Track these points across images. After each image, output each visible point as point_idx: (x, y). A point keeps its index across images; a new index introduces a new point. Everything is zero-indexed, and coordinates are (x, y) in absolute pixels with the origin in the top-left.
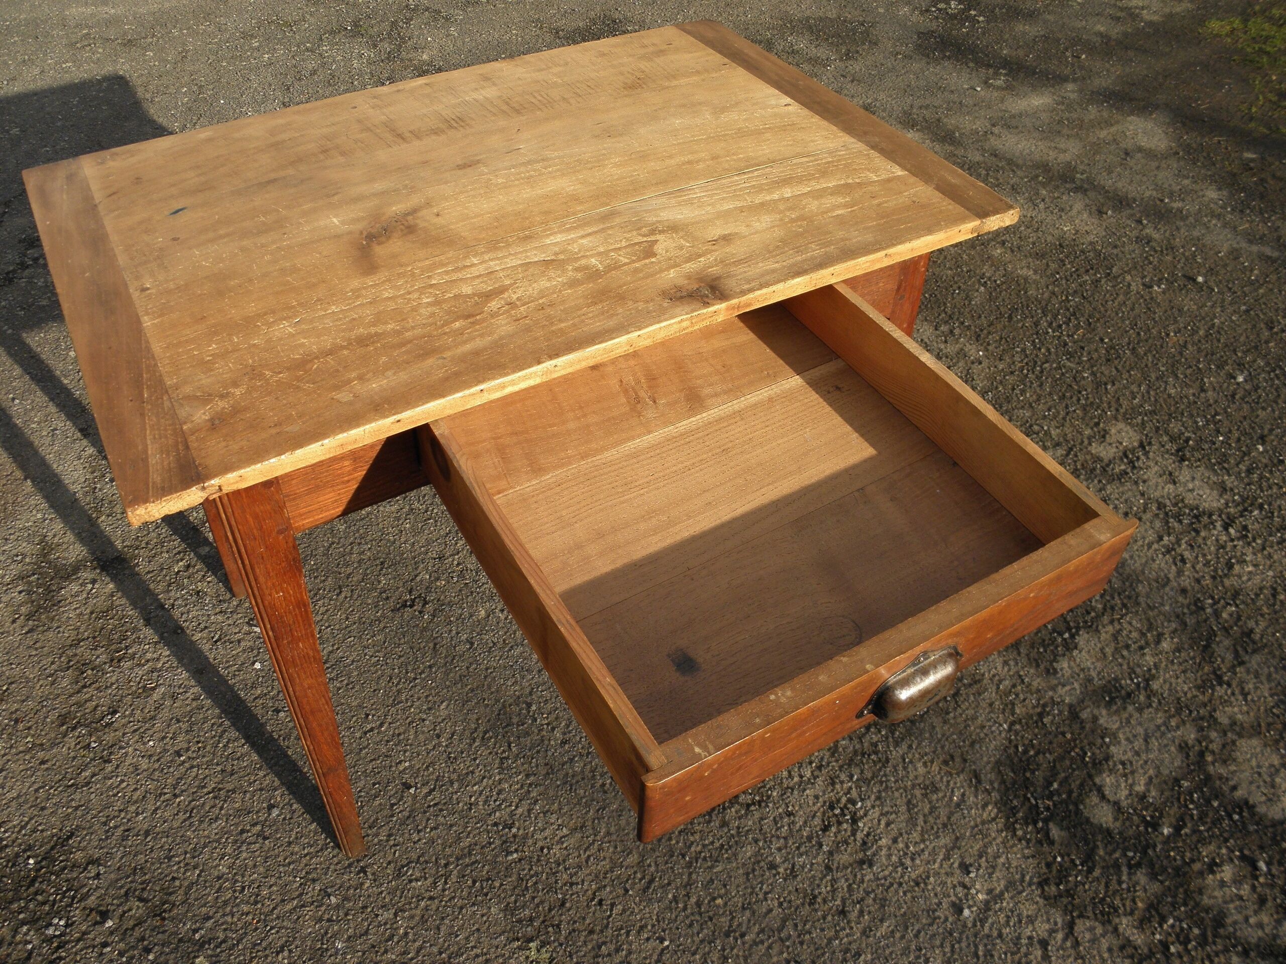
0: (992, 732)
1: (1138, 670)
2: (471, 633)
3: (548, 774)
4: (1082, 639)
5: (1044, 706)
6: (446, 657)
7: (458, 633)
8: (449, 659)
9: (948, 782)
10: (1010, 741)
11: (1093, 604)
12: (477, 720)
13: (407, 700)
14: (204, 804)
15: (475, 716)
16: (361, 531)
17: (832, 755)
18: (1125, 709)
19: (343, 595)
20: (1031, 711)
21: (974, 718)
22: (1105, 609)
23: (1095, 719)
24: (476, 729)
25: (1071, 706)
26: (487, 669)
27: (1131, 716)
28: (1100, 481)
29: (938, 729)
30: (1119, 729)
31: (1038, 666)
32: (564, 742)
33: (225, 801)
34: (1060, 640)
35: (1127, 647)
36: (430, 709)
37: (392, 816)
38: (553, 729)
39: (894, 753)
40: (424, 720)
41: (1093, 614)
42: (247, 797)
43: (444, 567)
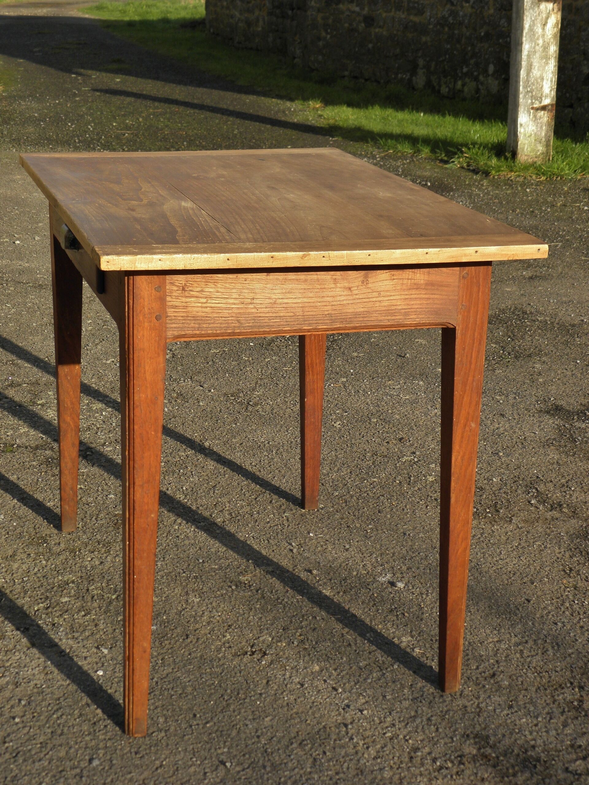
2: (303, 678)
3: (357, 775)
6: (277, 690)
7: (290, 677)
8: (280, 692)
12: (298, 732)
13: (234, 711)
14: (30, 750)
15: (296, 730)
16: (214, 604)
19: (189, 640)
24: (295, 737)
26: (313, 703)
32: (377, 757)
33: (51, 750)
36: (254, 719)
37: (205, 779)
40: (247, 725)
42: (72, 750)
43: (287, 635)
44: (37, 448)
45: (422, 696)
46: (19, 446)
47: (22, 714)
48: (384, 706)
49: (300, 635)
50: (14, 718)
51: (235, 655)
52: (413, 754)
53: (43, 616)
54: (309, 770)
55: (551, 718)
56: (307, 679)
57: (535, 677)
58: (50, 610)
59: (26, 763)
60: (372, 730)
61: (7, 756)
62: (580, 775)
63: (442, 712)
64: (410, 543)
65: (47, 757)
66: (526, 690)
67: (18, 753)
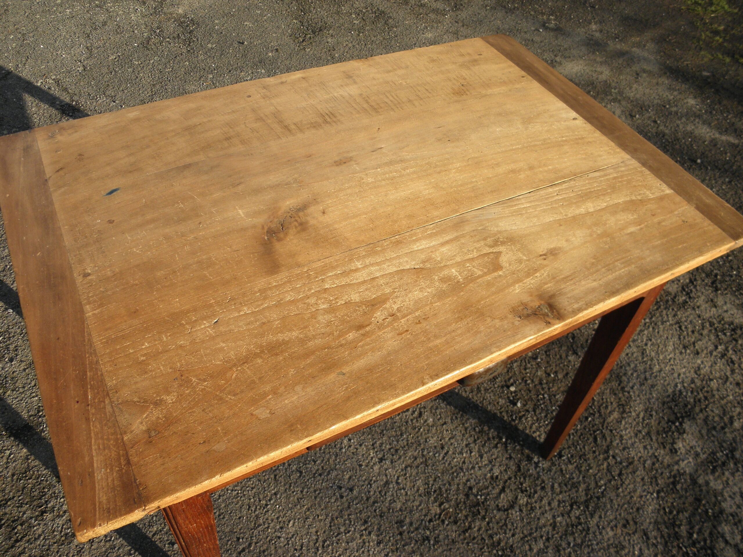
0: (648, 500)
1: (724, 445)
2: (298, 464)
4: (687, 425)
5: (675, 477)
6: (285, 485)
8: (287, 486)
9: (629, 540)
10: (660, 505)
11: (688, 399)
12: (317, 532)
13: (264, 523)
15: (314, 530)
17: (554, 529)
18: (723, 474)
20: (667, 481)
21: (635, 491)
22: (695, 402)
23: (707, 483)
24: (317, 540)
25: (691, 475)
26: (315, 491)
27: (728, 479)
28: (673, 309)
29: (614, 501)
30: (723, 489)
31: (664, 447)
32: (379, 543)
34: (673, 427)
35: (714, 428)
36: (282, 528)
38: (370, 533)
39: (591, 522)
40: (279, 537)
41: (689, 407)
52: (400, 529)
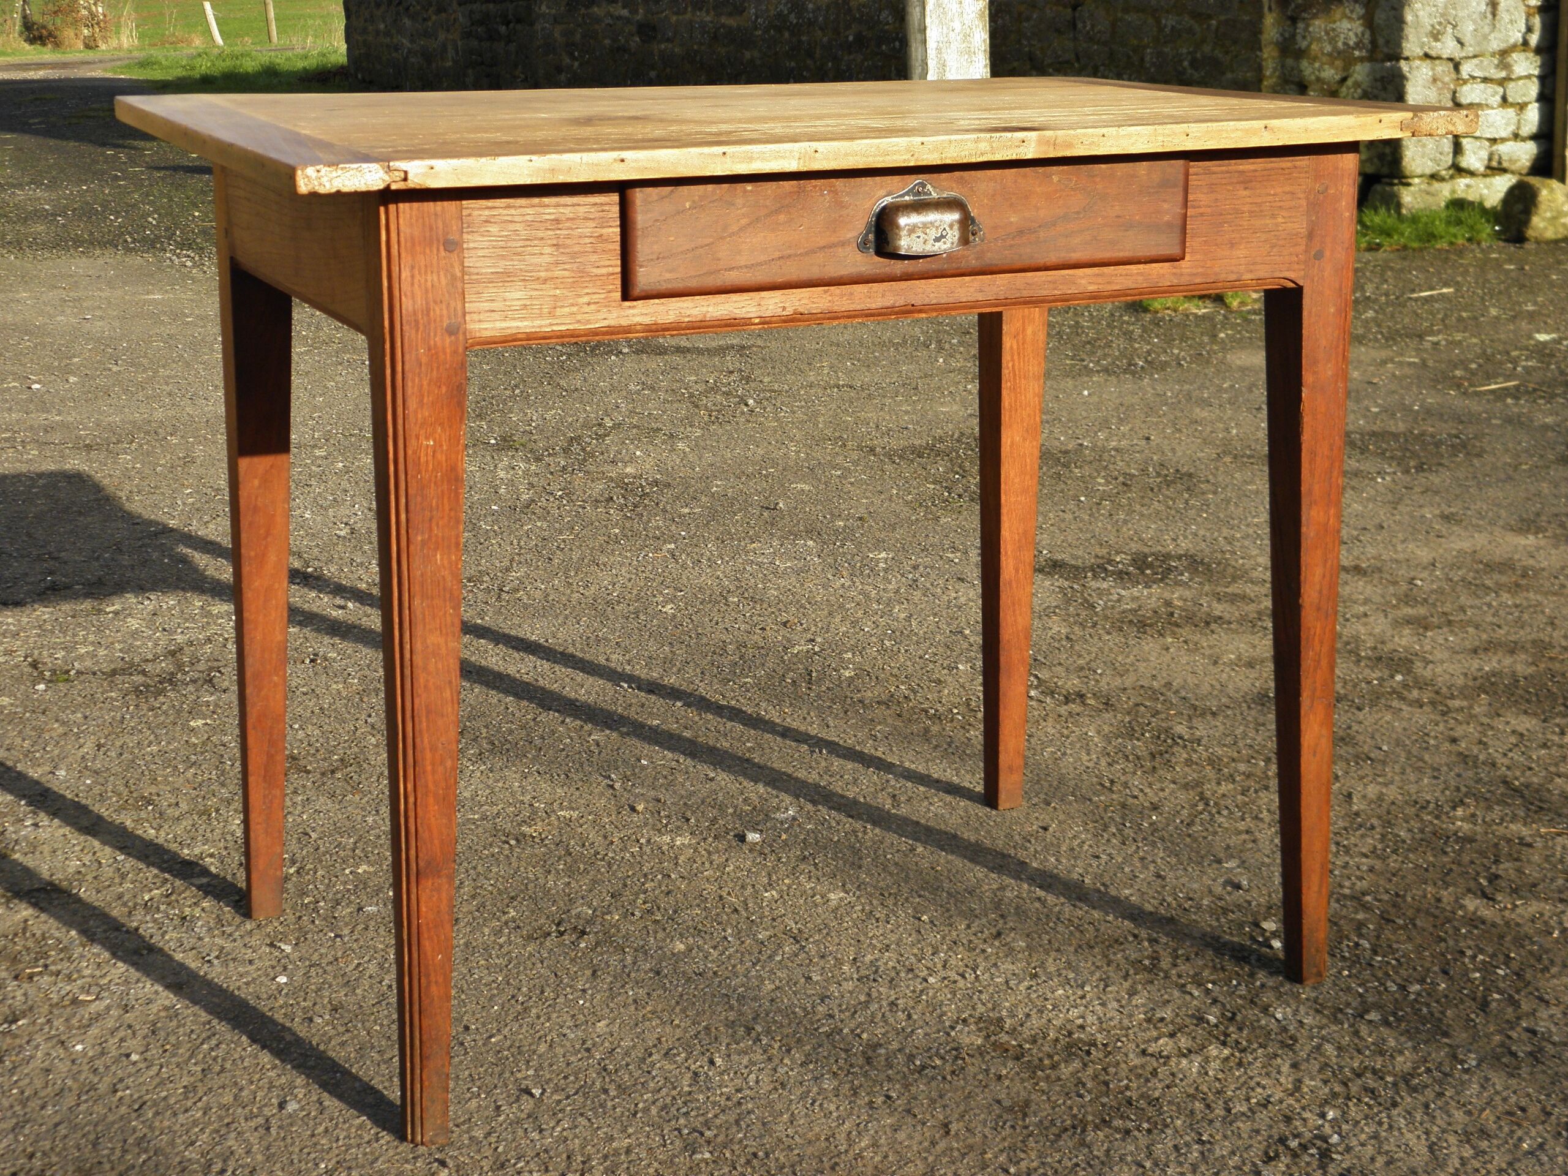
6: (612, 982)
7: (634, 963)
12: (659, 1038)
15: (656, 1035)
16: (480, 869)
32: (806, 1063)
33: (205, 1095)
36: (577, 1026)
40: (565, 1035)
42: (245, 1093)
43: (619, 904)
44: (114, 672)
45: (876, 972)
46: (79, 673)
47: (142, 1049)
48: (809, 992)
49: (644, 903)
50: (128, 1056)
51: (530, 938)
53: (163, 907)
54: (686, 1089)
55: (1106, 986)
56: (664, 964)
57: (1071, 932)
58: (173, 898)
59: (160, 1117)
60: (794, 1025)
61: (123, 1110)
62: (1168, 1057)
63: (914, 991)
64: (824, 764)
65: (199, 1104)
66: (1058, 950)
67: (144, 1103)
